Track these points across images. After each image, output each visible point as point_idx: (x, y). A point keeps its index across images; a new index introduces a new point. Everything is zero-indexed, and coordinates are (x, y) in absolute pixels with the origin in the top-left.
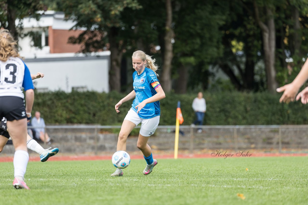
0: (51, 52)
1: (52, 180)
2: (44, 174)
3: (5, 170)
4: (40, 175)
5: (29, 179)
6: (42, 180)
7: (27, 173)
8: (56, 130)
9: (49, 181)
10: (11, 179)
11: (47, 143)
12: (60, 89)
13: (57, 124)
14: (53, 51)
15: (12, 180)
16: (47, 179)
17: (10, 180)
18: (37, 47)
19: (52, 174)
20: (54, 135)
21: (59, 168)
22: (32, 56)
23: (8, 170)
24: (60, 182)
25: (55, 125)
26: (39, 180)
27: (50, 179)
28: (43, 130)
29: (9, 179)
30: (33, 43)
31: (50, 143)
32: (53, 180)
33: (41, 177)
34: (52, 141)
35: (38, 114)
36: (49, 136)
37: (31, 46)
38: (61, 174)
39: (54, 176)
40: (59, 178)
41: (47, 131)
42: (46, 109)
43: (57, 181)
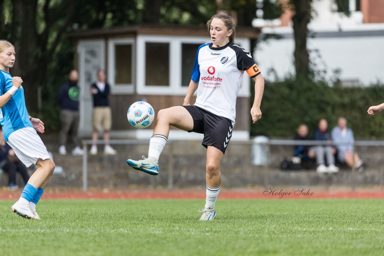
0: (364, 22)
1: (367, 230)
2: (354, 220)
3: (291, 212)
4: (348, 221)
5: (331, 229)
6: (352, 229)
7: (326, 218)
8: (371, 149)
9: (363, 231)
10: (300, 227)
11: (358, 169)
12: (378, 81)
13: (374, 138)
14: (368, 20)
15: (303, 229)
16: (358, 228)
17: (300, 229)
18: (342, 14)
19: (367, 220)
20: (368, 156)
21: (378, 210)
22: (334, 28)
23: (294, 212)
24: (381, 233)
25: (370, 139)
26: (347, 230)
27: (365, 229)
28: (351, 148)
29: (298, 227)
30: (335, 7)
31: (361, 170)
32: (369, 230)
33: (349, 224)
34: (365, 166)
35: (343, 121)
36: (361, 158)
37: (333, 11)
38: (381, 221)
39: (370, 223)
40: (378, 227)
41: (358, 149)
42: (356, 114)
43: (376, 232)
